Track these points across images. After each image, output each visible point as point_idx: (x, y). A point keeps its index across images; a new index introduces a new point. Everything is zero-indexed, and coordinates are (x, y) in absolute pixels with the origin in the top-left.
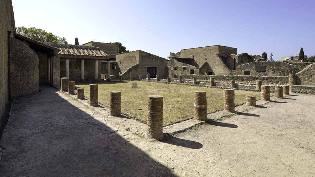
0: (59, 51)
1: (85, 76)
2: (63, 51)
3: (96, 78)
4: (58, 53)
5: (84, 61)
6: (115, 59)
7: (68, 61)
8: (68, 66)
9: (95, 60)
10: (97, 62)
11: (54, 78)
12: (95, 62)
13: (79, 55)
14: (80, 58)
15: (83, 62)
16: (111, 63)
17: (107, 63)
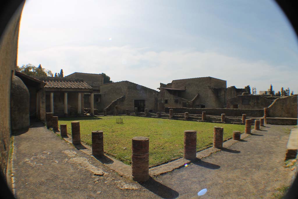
0: (45, 84)
1: (68, 110)
2: (48, 85)
3: (79, 112)
4: (45, 87)
5: (68, 94)
6: (99, 91)
7: (52, 95)
8: (52, 100)
9: (78, 92)
10: (80, 95)
11: (41, 112)
12: (78, 95)
13: (62, 88)
14: (64, 90)
15: (66, 95)
16: (95, 95)
17: (90, 95)
